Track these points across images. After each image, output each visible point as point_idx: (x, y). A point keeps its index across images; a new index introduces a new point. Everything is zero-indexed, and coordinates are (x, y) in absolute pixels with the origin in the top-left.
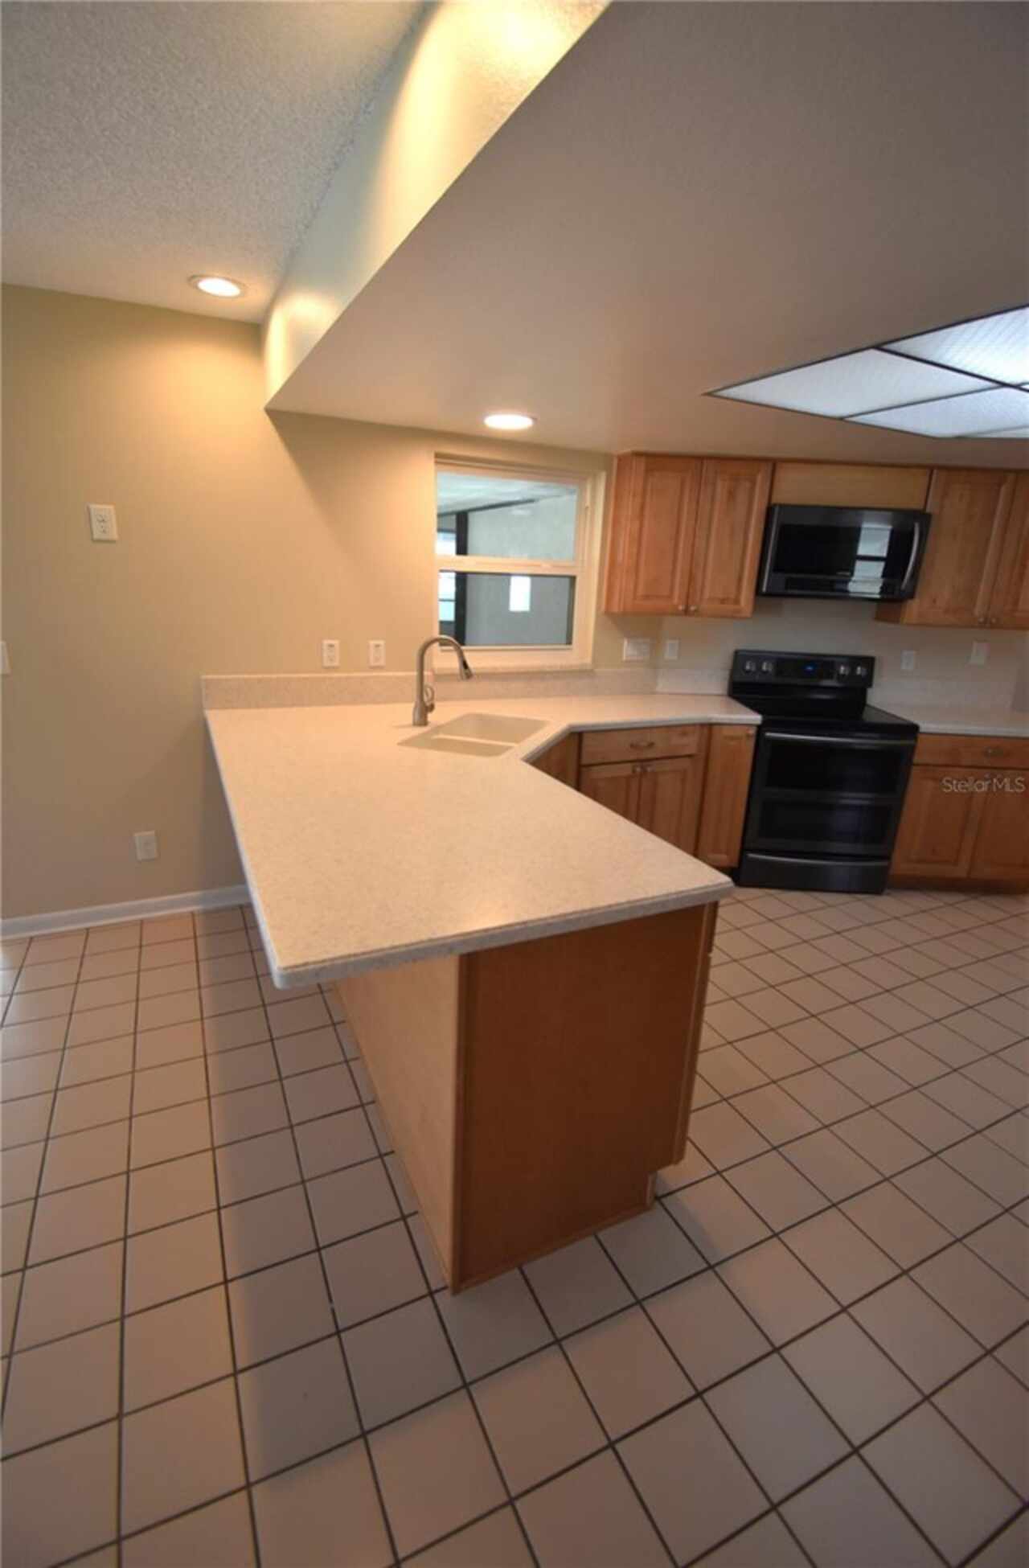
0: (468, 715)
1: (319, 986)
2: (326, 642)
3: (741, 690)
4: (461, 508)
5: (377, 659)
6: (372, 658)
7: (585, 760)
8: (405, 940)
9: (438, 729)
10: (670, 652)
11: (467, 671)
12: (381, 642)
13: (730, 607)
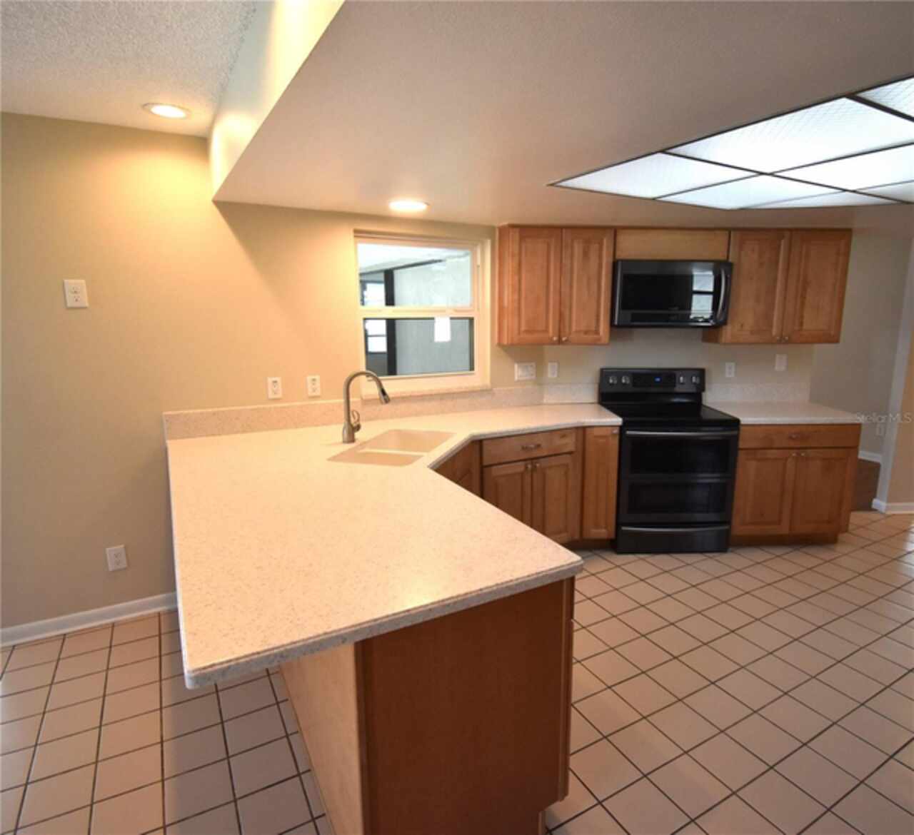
0: (390, 431)
1: (267, 670)
2: (270, 380)
3: (608, 398)
4: (388, 267)
5: (314, 391)
6: (310, 390)
7: (486, 462)
8: (304, 635)
9: (364, 444)
10: (551, 372)
11: (386, 397)
12: (317, 377)
13: (591, 337)
